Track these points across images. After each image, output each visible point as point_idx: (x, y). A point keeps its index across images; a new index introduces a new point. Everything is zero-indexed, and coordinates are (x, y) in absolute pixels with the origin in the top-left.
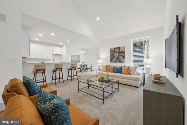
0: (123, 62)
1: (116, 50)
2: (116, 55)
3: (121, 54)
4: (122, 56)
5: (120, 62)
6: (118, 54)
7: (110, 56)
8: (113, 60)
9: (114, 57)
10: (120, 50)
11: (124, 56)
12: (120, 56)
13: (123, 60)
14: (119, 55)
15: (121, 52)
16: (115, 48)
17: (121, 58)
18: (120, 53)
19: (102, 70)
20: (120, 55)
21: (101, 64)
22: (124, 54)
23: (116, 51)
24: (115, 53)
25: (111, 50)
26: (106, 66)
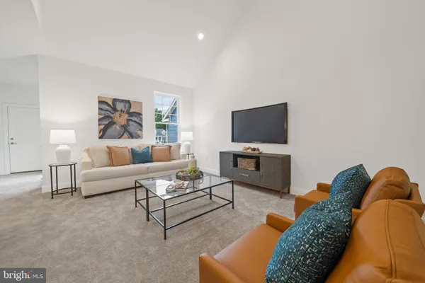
0: (138, 137)
1: (120, 106)
2: (121, 119)
3: (134, 119)
4: (135, 122)
5: (132, 136)
6: (126, 116)
7: (100, 120)
8: (110, 131)
9: (112, 123)
10: (130, 107)
11: (140, 122)
12: (130, 122)
13: (139, 132)
14: (128, 120)
15: (135, 112)
16: (115, 100)
17: (133, 127)
18: (131, 114)
20: (132, 121)
21: (68, 145)
22: (141, 119)
23: (119, 108)
24: (117, 114)
25: (100, 102)
26: (110, 150)
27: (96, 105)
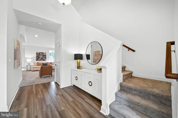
0: (45, 60)
1: (41, 54)
2: (41, 57)
5: (43, 60)
8: (38, 59)
9: (39, 57)
10: (43, 54)
16: (40, 53)
17: (44, 58)
18: (43, 56)
19: (34, 65)
22: (46, 57)
26: (38, 63)
27: (36, 54)
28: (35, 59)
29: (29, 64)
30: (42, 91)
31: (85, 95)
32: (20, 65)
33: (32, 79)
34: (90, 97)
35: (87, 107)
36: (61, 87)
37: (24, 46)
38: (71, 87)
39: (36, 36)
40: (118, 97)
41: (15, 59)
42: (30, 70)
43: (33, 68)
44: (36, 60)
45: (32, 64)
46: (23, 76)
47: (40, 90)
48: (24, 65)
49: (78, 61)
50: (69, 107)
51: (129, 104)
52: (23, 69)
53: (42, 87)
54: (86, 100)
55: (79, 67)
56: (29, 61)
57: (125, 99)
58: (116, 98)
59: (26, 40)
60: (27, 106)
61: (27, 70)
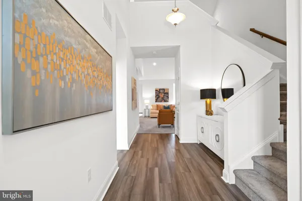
0: (167, 101)
1: (161, 91)
2: (162, 95)
5: (165, 101)
7: (156, 96)
8: (158, 99)
9: (159, 97)
10: (164, 91)
16: (160, 89)
17: (165, 98)
18: (165, 93)
22: (168, 95)
25: (156, 90)
26: (157, 106)
27: (155, 92)
28: (154, 99)
29: (147, 106)
30: (157, 141)
31: (212, 157)
32: (136, 106)
33: (150, 128)
34: (219, 162)
35: (205, 168)
36: (181, 141)
37: (141, 81)
38: (195, 145)
39: (155, 64)
40: (257, 165)
41: (133, 100)
42: (149, 117)
43: (151, 113)
44: (155, 101)
45: (150, 107)
46: (140, 123)
47: (155, 140)
48: (141, 108)
49: (206, 102)
50: (181, 161)
51: (271, 177)
52: (141, 115)
53: (158, 137)
54: (210, 163)
55: (209, 112)
56: (147, 102)
57: (263, 165)
58: (254, 165)
59: (143, 74)
60: (142, 149)
61: (145, 117)
